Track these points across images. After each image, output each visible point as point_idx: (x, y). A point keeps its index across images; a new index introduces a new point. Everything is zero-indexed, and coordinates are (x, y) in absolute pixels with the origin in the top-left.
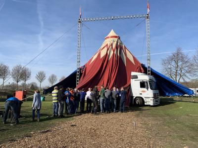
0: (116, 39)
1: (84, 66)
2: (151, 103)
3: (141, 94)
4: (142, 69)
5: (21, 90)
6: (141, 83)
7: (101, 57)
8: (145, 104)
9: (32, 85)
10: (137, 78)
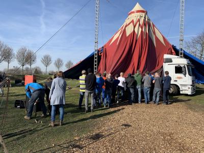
0: (143, 14)
1: (103, 47)
2: (189, 92)
3: (176, 81)
4: (173, 51)
5: (31, 75)
6: (176, 67)
7: (128, 35)
8: (181, 92)
9: (36, 70)
10: (171, 61)
